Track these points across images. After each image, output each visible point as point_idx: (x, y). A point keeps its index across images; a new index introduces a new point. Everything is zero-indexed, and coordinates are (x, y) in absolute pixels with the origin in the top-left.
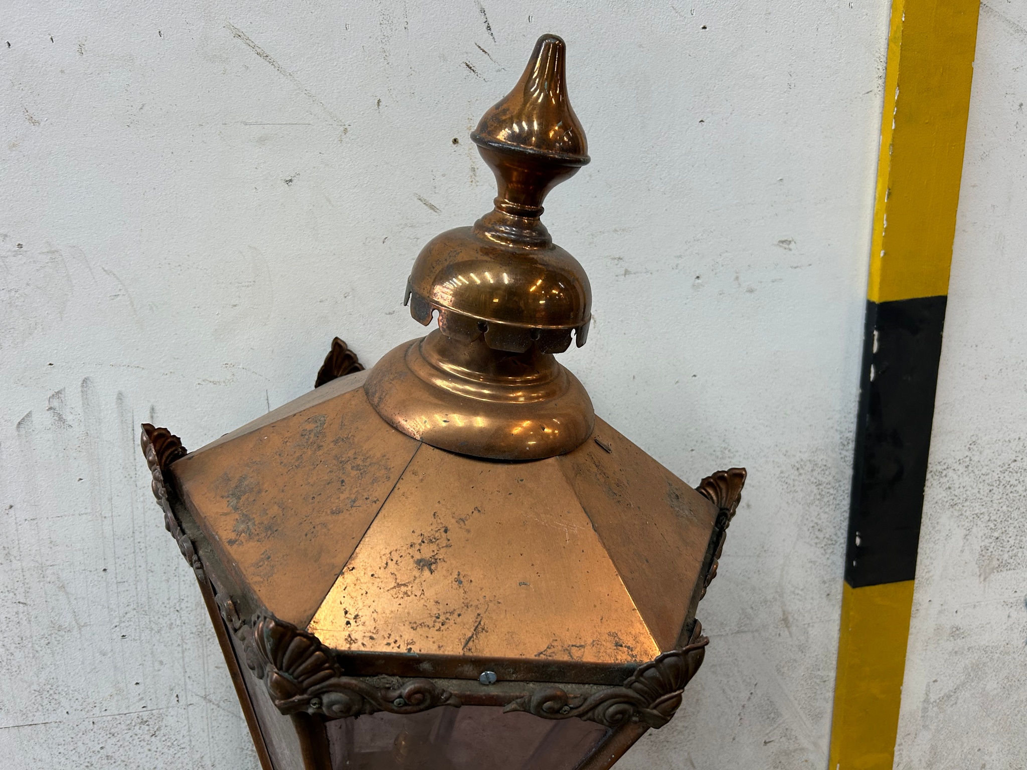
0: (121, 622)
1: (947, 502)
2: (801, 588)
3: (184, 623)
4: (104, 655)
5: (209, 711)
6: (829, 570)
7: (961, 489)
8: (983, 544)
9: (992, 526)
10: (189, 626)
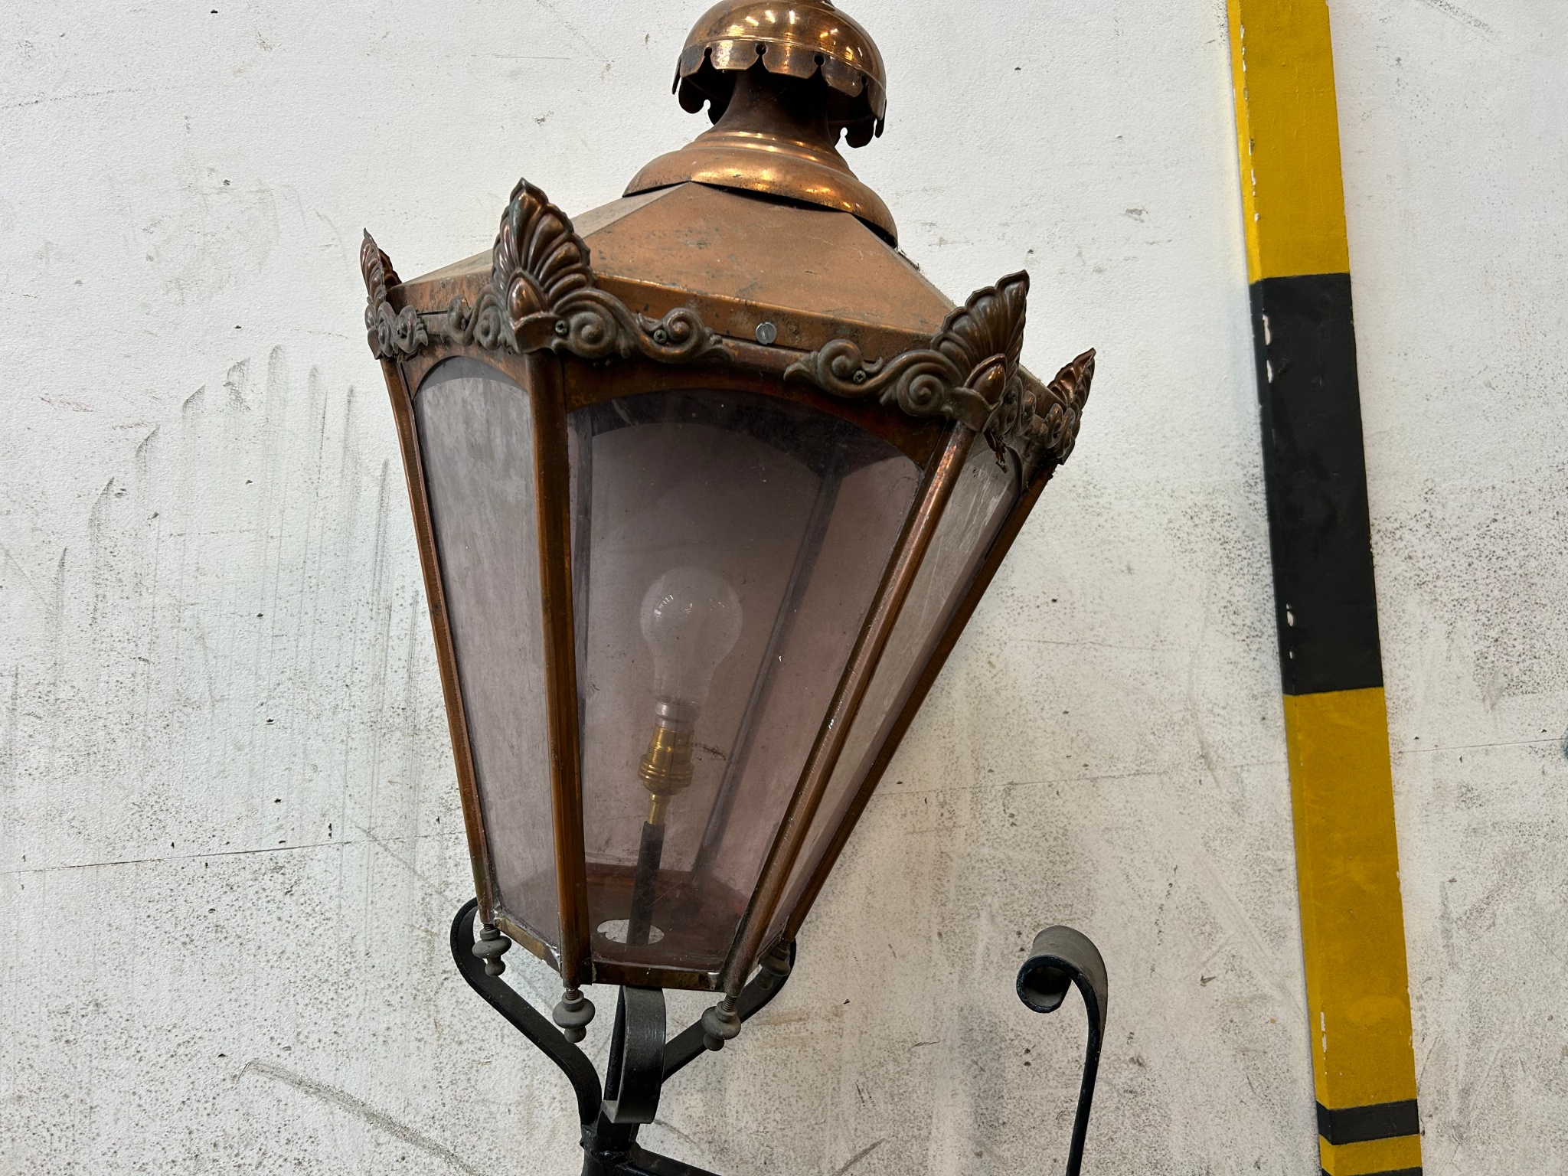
0: (270, 698)
1: (1410, 578)
2: (1223, 704)
3: (354, 706)
4: (239, 750)
5: (372, 856)
6: (1259, 676)
7: (1427, 560)
8: (1476, 648)
9: (1485, 620)
10: (360, 711)
